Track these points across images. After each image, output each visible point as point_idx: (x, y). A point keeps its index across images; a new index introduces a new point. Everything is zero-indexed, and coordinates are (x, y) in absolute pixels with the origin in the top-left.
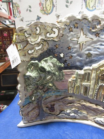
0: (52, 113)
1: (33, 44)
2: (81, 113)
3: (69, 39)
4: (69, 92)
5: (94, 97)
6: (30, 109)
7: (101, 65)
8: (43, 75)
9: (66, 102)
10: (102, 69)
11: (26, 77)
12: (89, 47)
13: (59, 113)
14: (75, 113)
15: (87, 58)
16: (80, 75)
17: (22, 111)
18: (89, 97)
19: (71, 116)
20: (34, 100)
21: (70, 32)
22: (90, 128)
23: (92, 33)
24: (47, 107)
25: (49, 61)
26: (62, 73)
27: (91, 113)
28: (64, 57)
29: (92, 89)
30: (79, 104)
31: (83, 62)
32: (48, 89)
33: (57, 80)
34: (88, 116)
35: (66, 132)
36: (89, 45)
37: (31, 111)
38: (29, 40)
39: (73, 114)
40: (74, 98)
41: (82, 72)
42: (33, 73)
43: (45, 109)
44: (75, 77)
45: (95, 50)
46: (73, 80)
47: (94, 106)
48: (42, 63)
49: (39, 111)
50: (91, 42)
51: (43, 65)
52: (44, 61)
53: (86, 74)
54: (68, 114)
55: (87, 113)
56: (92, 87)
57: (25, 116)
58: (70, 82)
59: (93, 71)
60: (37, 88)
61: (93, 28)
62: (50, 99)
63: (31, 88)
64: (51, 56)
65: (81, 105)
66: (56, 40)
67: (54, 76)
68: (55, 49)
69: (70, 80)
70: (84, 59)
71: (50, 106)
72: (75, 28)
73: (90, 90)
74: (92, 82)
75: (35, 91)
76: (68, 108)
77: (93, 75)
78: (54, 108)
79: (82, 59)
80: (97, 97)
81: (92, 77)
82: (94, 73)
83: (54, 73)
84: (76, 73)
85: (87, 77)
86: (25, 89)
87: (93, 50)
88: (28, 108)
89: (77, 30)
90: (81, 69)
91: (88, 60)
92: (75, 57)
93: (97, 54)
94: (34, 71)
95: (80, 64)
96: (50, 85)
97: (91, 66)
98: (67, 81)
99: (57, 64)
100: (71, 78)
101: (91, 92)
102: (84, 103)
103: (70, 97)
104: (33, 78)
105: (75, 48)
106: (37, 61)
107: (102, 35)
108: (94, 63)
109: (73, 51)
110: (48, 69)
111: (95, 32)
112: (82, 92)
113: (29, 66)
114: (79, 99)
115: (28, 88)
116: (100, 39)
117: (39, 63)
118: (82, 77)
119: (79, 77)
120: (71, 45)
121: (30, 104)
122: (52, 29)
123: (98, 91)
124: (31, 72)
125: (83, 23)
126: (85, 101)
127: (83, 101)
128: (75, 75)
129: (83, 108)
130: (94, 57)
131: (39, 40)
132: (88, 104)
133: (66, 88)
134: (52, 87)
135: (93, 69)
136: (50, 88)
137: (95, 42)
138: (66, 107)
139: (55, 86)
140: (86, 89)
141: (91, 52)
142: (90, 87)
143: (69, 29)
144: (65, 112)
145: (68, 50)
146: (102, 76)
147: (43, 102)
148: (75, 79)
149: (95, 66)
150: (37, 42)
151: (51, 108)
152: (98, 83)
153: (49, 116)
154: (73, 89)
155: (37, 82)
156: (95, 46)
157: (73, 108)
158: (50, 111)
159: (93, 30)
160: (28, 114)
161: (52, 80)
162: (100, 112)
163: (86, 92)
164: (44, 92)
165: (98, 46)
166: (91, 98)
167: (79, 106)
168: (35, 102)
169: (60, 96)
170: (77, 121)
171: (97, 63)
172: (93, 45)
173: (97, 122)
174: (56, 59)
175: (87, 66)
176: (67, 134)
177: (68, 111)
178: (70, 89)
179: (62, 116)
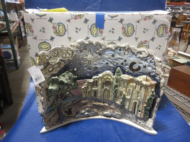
0: (69, 116)
1: (53, 64)
2: (93, 111)
3: (81, 57)
4: (83, 97)
5: (102, 97)
6: (51, 116)
7: (104, 75)
8: (62, 87)
9: (80, 104)
10: (105, 77)
11: (48, 91)
12: (95, 63)
13: (75, 115)
14: (88, 112)
15: (94, 70)
16: (90, 83)
17: (45, 119)
18: (98, 98)
19: (86, 115)
20: (55, 108)
21: (81, 52)
22: (101, 121)
23: (97, 53)
24: (65, 112)
25: (66, 75)
26: (77, 83)
27: (100, 109)
28: (77, 71)
29: (100, 92)
30: (91, 104)
31: (92, 73)
32: (66, 97)
33: (73, 89)
34: (98, 112)
35: (83, 127)
36: (95, 62)
37: (52, 117)
38: (50, 61)
39: (86, 113)
40: (87, 101)
41: (91, 81)
42: (53, 87)
43: (63, 113)
44: (86, 85)
45: (99, 64)
46: (85, 87)
47: (102, 104)
48: (60, 78)
49: (59, 116)
50: (96, 59)
51: (62, 79)
52: (62, 76)
53: (94, 81)
54: (83, 114)
55: (98, 110)
56: (99, 90)
57: (47, 123)
58: (83, 89)
59: (99, 79)
60: (57, 97)
61: (97, 50)
62: (68, 105)
63: (53, 99)
64: (67, 71)
65: (93, 105)
66: (70, 59)
67: (70, 86)
68: (70, 66)
69: (83, 87)
70: (92, 71)
71: (68, 110)
72: (84, 49)
73: (99, 93)
74: (99, 87)
75: (56, 100)
76: (82, 109)
77: (100, 82)
78: (71, 111)
79: (91, 71)
80: (103, 97)
81: (99, 83)
82: (100, 80)
83: (70, 84)
84: (87, 82)
85: (95, 83)
86: (47, 100)
87: (98, 64)
88: (50, 115)
89: (86, 51)
90: (91, 78)
91: (95, 71)
92: (86, 70)
93: (101, 67)
94: (55, 85)
95: (90, 75)
96: (68, 93)
97: (97, 76)
98: (81, 88)
99: (73, 77)
100: (84, 86)
101: (99, 94)
102: (95, 103)
103: (84, 100)
104: (55, 91)
105: (85, 63)
106: (57, 77)
107: (103, 55)
108: (100, 74)
109: (84, 66)
110: (66, 82)
111: (99, 52)
112: (93, 95)
113: (50, 81)
114: (91, 101)
115: (50, 99)
116: (102, 57)
117: (59, 78)
118: (91, 84)
119: (90, 84)
120: (82, 61)
121: (51, 112)
122: (67, 52)
123: (104, 93)
124: (52, 86)
125: (90, 46)
126: (95, 101)
127: (94, 102)
128: (86, 83)
129: (94, 107)
130: (99, 69)
131: (58, 61)
132: (98, 103)
133: (80, 94)
134: (69, 95)
135: (99, 78)
136: (67, 95)
137: (99, 59)
138: (81, 109)
139: (72, 94)
140: (96, 92)
141: (97, 66)
142: (98, 91)
143: (80, 51)
144: (81, 113)
145: (80, 65)
146: (105, 82)
147: (62, 108)
148: (87, 86)
149: (100, 75)
150: (56, 62)
151: (69, 111)
152: (103, 87)
153: (67, 118)
154: (85, 94)
155: (57, 93)
156: (100, 62)
157: (86, 108)
158: (68, 115)
159: (98, 51)
160: (50, 121)
161: (69, 89)
162: (106, 108)
163: (96, 94)
164: (63, 100)
165: (101, 62)
166: (100, 98)
167: (91, 106)
168: (56, 109)
169: (76, 101)
170: (90, 118)
171: (102, 73)
172: (98, 61)
173: (105, 115)
174: (71, 73)
175: (95, 76)
176: (84, 129)
177: (83, 112)
178: (83, 94)
179: (78, 116)
